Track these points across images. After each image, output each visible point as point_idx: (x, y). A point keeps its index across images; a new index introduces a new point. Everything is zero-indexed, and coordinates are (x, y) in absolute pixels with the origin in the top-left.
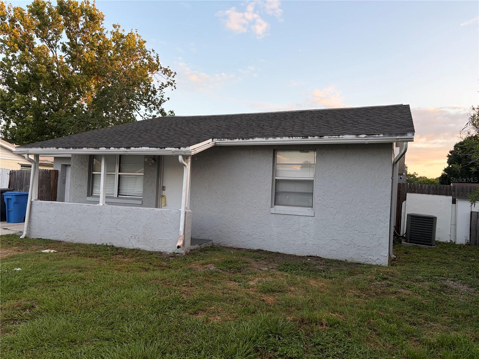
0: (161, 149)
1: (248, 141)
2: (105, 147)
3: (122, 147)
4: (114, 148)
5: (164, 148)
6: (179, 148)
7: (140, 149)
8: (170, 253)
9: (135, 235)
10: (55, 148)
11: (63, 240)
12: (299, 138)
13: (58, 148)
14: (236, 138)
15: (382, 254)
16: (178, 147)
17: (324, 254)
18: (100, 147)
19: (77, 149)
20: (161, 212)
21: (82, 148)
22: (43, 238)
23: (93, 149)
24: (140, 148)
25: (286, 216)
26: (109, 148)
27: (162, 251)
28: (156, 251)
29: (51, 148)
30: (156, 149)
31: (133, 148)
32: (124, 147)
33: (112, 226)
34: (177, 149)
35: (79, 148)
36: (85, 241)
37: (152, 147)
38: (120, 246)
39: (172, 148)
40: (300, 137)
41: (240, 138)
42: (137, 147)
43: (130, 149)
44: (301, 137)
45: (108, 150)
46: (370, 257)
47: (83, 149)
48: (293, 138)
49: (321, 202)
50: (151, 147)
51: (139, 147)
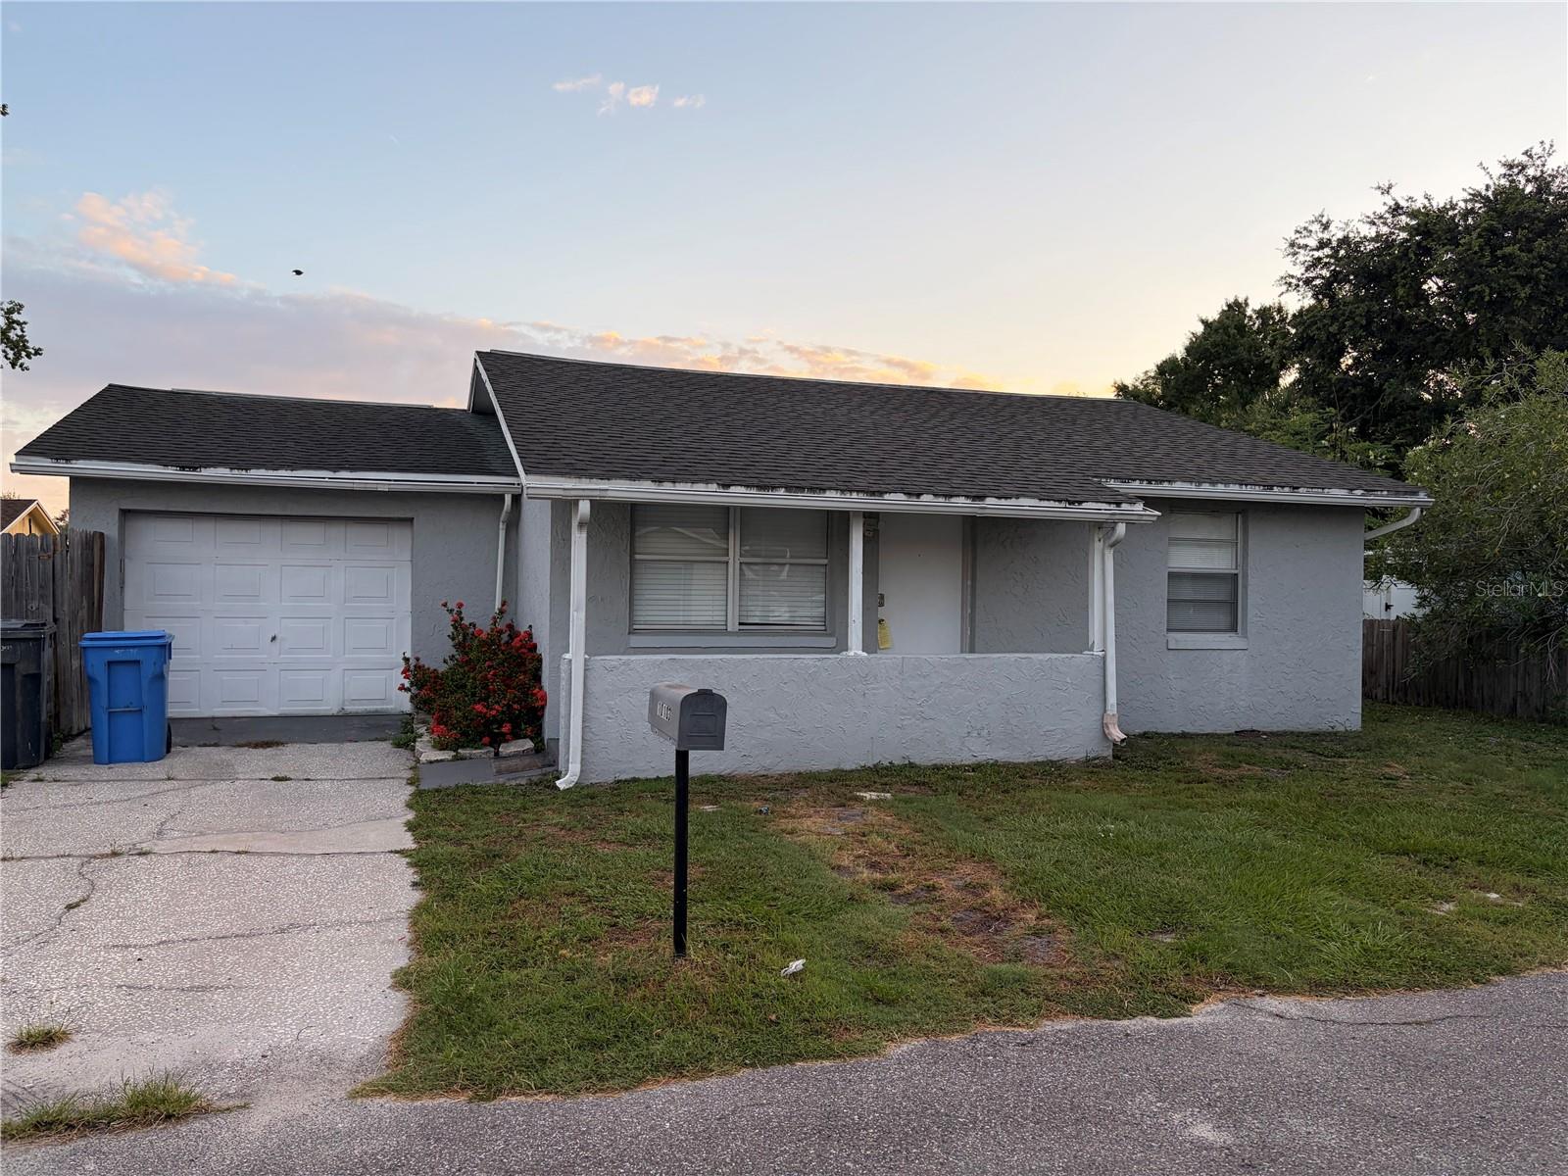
0: (1070, 504)
1: (1160, 487)
2: (905, 494)
3: (959, 496)
4: (935, 495)
5: (1080, 503)
6: (1118, 504)
7: (1013, 501)
8: (1076, 760)
9: (979, 726)
10: (715, 485)
11: (728, 771)
12: (1257, 488)
13: (726, 486)
14: (1134, 480)
15: (1353, 710)
16: (1114, 503)
17: (1263, 723)
18: (886, 493)
19: (803, 492)
20: (1049, 662)
21: (824, 490)
22: (642, 776)
23: (861, 495)
24: (1014, 499)
25: (1196, 653)
26: (919, 495)
27: (1055, 758)
28: (1040, 759)
29: (695, 485)
30: (1057, 504)
31: (994, 499)
32: (965, 496)
33: (905, 712)
34: (1113, 507)
35: (812, 489)
36: (813, 762)
37: (1048, 500)
38: (934, 762)
39: (1100, 504)
40: (1259, 485)
41: (1143, 480)
42: (1006, 498)
43: (983, 500)
44: (1262, 488)
45: (914, 501)
46: (1336, 718)
47: (824, 493)
48: (1249, 487)
49: (1259, 619)
50: (1044, 500)
51: (1011, 498)
